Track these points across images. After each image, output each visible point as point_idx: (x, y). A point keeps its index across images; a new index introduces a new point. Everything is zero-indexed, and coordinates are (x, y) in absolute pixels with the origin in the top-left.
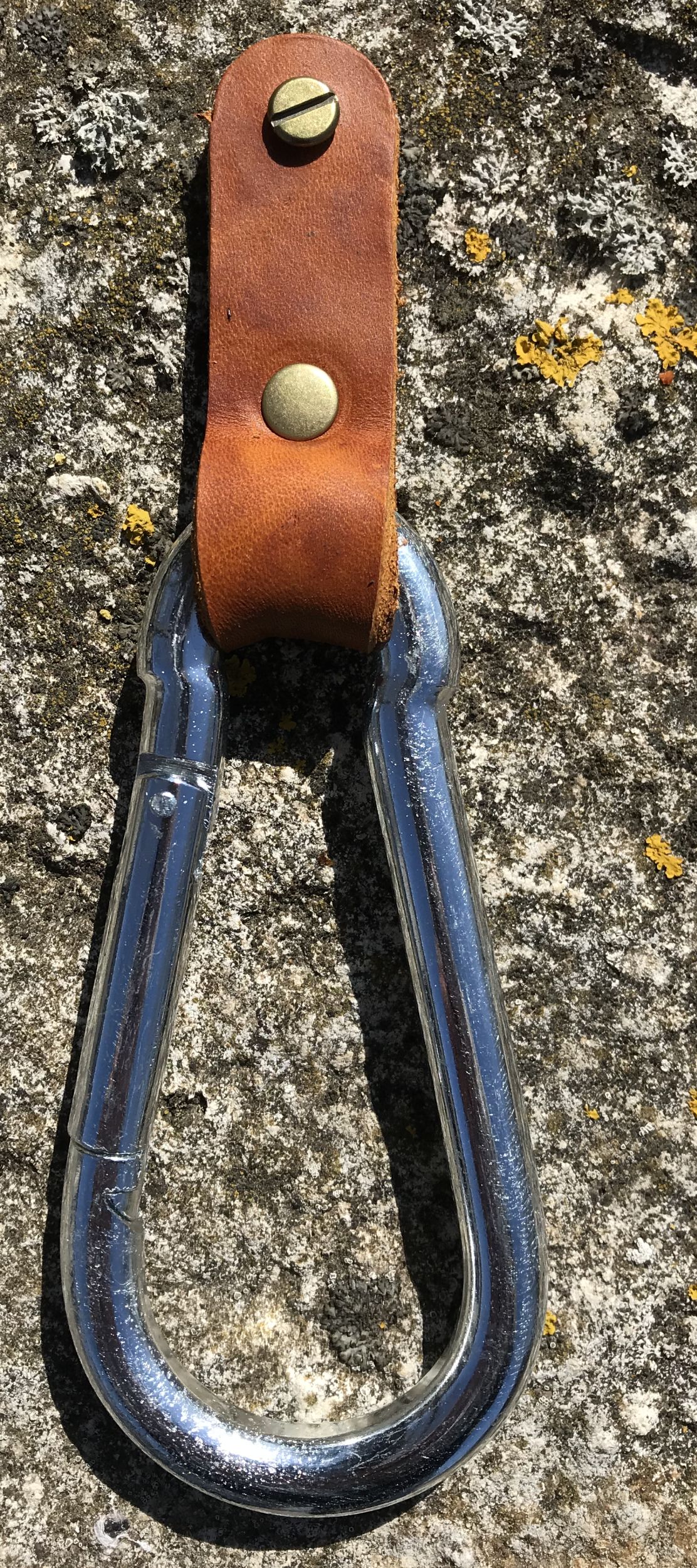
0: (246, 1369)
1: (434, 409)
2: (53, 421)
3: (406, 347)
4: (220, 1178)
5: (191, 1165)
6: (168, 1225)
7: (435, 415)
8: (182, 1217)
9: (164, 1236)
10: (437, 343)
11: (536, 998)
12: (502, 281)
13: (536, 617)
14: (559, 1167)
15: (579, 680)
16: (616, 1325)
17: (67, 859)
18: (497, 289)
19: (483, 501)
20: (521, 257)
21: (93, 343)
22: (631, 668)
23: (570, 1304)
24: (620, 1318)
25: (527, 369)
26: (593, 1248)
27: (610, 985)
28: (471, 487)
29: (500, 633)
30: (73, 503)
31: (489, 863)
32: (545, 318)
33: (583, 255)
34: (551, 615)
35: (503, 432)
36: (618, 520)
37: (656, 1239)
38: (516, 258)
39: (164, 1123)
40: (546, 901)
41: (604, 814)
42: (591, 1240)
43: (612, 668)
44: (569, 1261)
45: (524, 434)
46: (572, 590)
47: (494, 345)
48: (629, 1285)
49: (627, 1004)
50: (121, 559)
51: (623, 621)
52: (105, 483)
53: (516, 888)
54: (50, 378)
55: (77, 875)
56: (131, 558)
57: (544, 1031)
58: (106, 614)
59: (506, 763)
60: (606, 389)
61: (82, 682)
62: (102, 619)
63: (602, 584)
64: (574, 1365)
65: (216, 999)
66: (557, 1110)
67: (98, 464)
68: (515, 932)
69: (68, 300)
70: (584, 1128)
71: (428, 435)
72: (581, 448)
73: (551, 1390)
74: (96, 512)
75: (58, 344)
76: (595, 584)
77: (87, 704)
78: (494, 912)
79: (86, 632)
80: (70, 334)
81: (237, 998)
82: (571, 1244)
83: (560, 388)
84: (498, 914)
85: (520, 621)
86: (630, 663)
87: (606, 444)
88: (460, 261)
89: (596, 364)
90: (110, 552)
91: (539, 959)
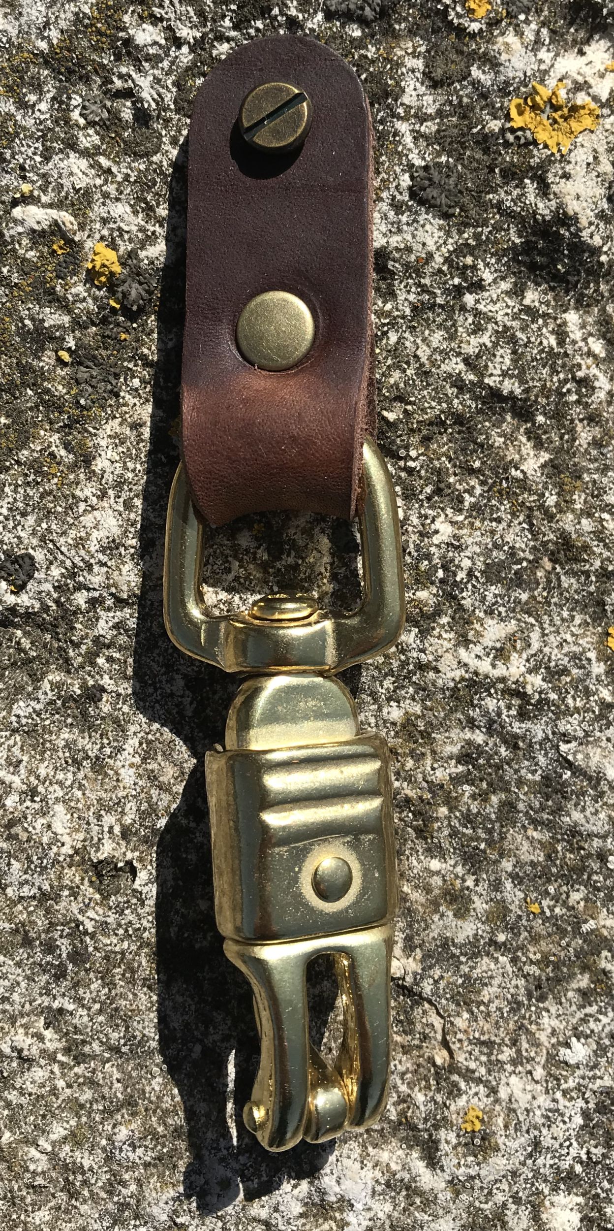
0: (159, 1147)
1: (421, 167)
2: (23, 149)
3: (396, 100)
4: (146, 950)
5: (116, 935)
6: (88, 996)
7: (422, 173)
8: (103, 987)
9: (83, 1006)
10: (429, 99)
11: (484, 785)
12: (500, 39)
13: (512, 392)
14: (496, 960)
15: (551, 460)
16: (544, 1125)
17: (7, 609)
18: (495, 47)
19: (466, 267)
20: (522, 17)
21: (70, 72)
22: (605, 451)
23: (497, 1101)
24: (548, 1118)
25: (520, 133)
26: (525, 1045)
27: (561, 777)
28: (455, 250)
29: (474, 406)
30: (38, 236)
31: (445, 643)
32: (542, 82)
33: (585, 20)
34: (527, 391)
35: (491, 196)
36: (603, 297)
37: (590, 1040)
38: (516, 17)
39: (91, 890)
40: (501, 686)
41: (567, 600)
42: (523, 1037)
43: (586, 450)
44: (500, 1057)
45: (512, 200)
46: (551, 367)
47: (487, 105)
48: (559, 1085)
49: (577, 797)
50: (85, 298)
51: (601, 403)
52: (72, 219)
53: (471, 670)
54: (22, 105)
55: (17, 626)
56: (95, 299)
57: (490, 820)
58: (65, 356)
59: (470, 541)
60: (601, 159)
61: (35, 425)
62: (60, 361)
63: (582, 362)
64: (498, 1164)
65: (153, 766)
66: (498, 902)
67: (66, 198)
68: (468, 716)
69: (47, 24)
70: (524, 922)
71: (413, 193)
72: (570, 218)
73: (472, 1188)
74: (61, 248)
75: (34, 70)
76: (575, 362)
77: (38, 448)
78: (447, 693)
79: (43, 374)
80: (46, 60)
81: (175, 765)
82: (503, 1040)
83: (553, 154)
84: (452, 696)
85: (495, 394)
86: (605, 446)
87: (597, 216)
88: (459, 16)
89: (592, 132)
90: (73, 290)
91: (491, 744)
